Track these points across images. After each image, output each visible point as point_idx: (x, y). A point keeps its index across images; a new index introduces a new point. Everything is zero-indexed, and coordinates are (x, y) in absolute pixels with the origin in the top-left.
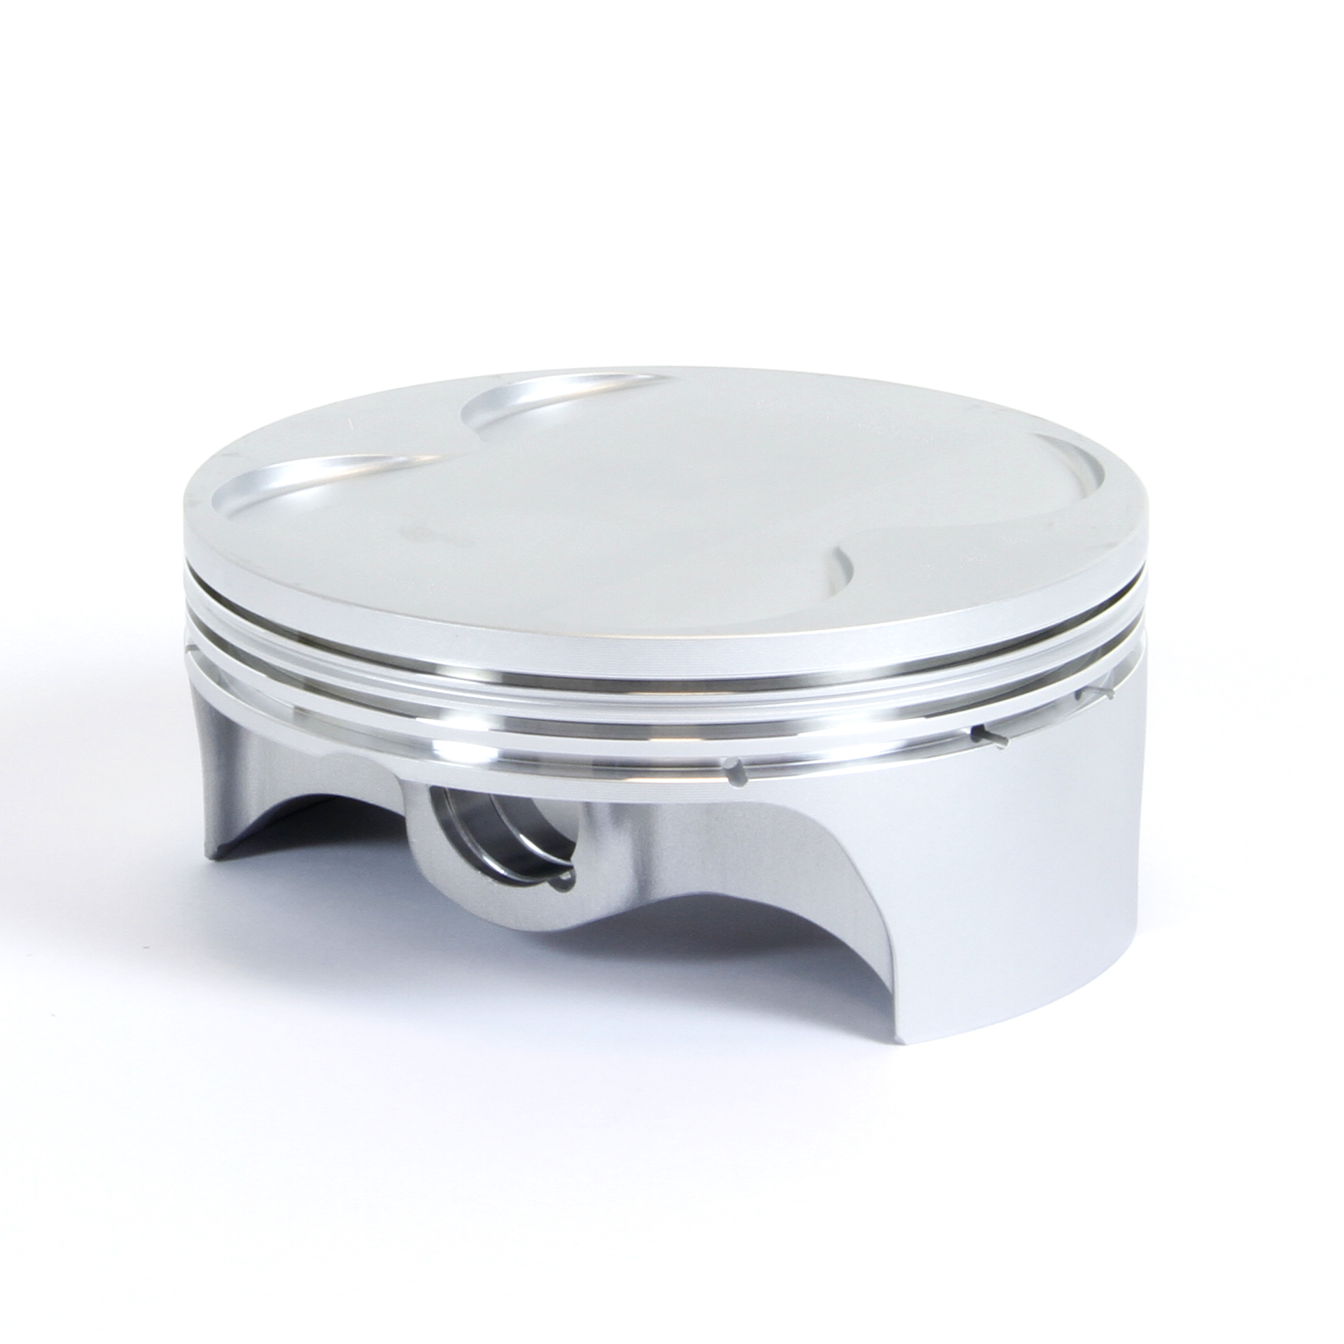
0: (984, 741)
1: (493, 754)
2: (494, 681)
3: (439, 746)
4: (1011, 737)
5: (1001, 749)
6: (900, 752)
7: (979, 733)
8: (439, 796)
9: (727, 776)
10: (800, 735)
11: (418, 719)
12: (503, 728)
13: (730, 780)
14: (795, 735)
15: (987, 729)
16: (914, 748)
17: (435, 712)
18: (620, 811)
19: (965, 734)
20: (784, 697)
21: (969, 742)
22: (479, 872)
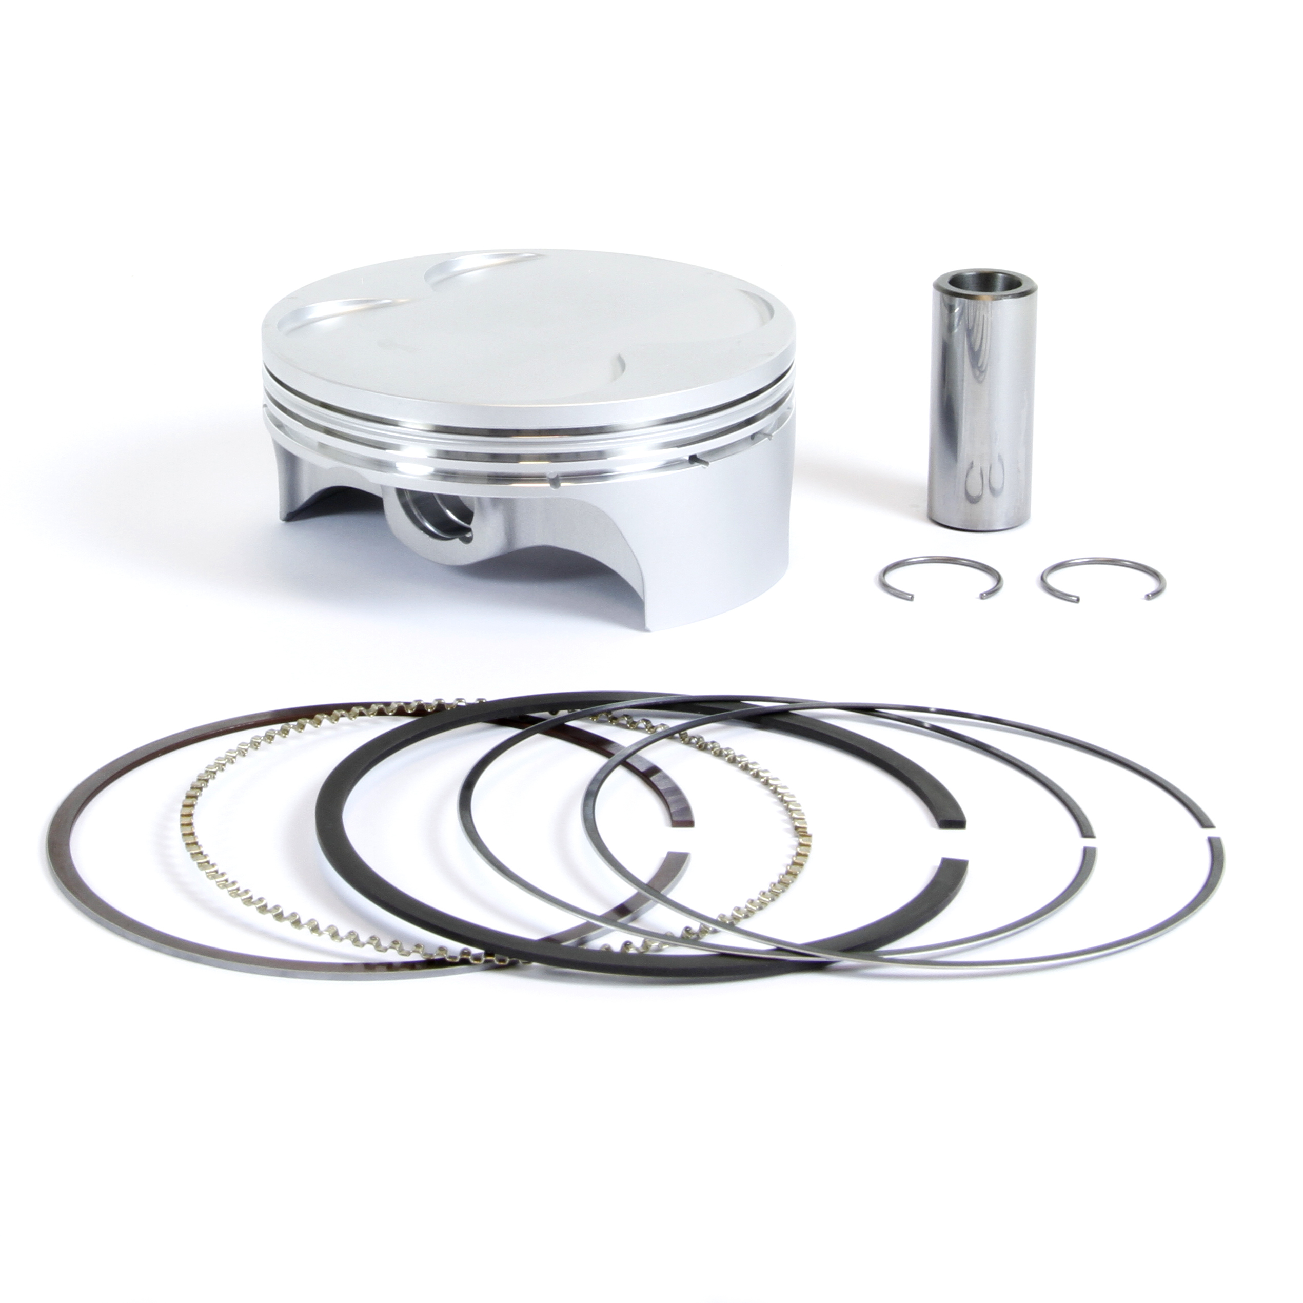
0: (696, 464)
1: (431, 470)
2: (426, 429)
3: (400, 466)
4: (711, 461)
5: (704, 468)
6: (661, 468)
7: (694, 459)
8: (400, 492)
9: (550, 483)
10: (609, 459)
11: (387, 451)
12: (436, 455)
13: (551, 484)
14: (606, 458)
15: (698, 457)
16: (671, 465)
17: (396, 447)
18: (495, 502)
19: (686, 460)
20: (595, 439)
21: (688, 463)
22: (422, 532)
